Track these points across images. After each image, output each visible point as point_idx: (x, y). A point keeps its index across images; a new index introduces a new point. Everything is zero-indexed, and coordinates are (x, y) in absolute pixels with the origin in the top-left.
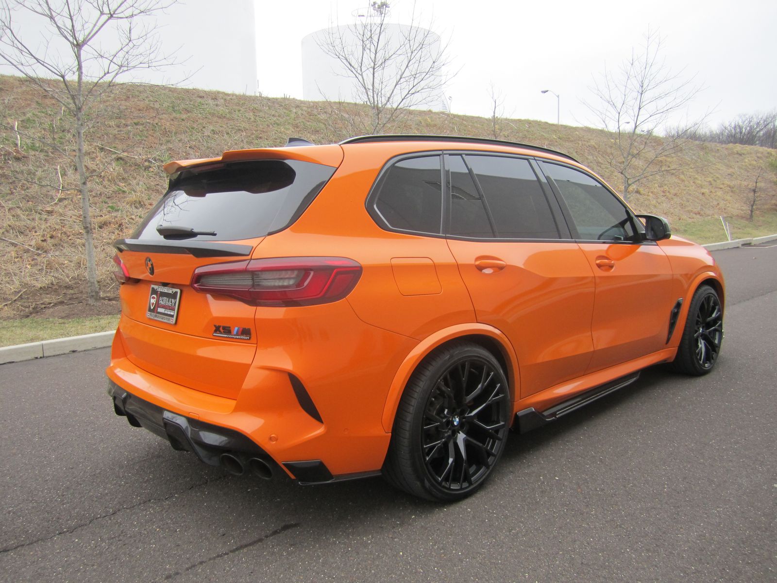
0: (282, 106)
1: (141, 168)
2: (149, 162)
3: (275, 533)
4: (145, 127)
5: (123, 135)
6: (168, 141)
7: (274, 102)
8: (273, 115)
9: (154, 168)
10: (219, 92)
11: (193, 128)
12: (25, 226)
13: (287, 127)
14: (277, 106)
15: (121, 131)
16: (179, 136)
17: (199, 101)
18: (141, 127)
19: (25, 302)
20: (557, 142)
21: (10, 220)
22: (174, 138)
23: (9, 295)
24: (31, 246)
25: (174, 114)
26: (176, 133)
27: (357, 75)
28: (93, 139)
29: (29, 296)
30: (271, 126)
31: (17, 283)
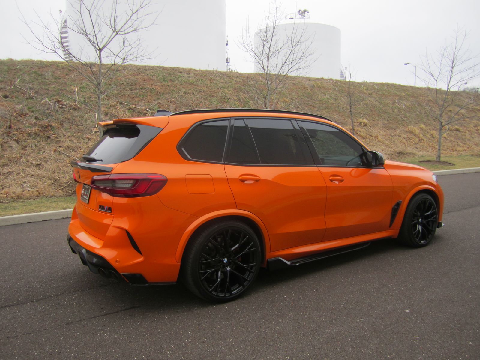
0: (228, 77)
1: (141, 114)
2: (147, 110)
3: (126, 309)
4: (146, 91)
5: (133, 95)
6: (159, 99)
7: (223, 75)
8: (222, 83)
9: (149, 114)
10: (191, 69)
11: (173, 91)
12: (76, 146)
13: (229, 89)
14: (225, 77)
15: (132, 93)
16: (165, 95)
17: (179, 75)
18: (144, 91)
19: (70, 188)
20: (405, 97)
21: (68, 143)
22: (162, 96)
23: (63, 184)
24: (77, 157)
25: (164, 82)
26: (163, 94)
27: (259, 61)
28: (117, 98)
29: (73, 185)
30: (220, 89)
31: (68, 177)
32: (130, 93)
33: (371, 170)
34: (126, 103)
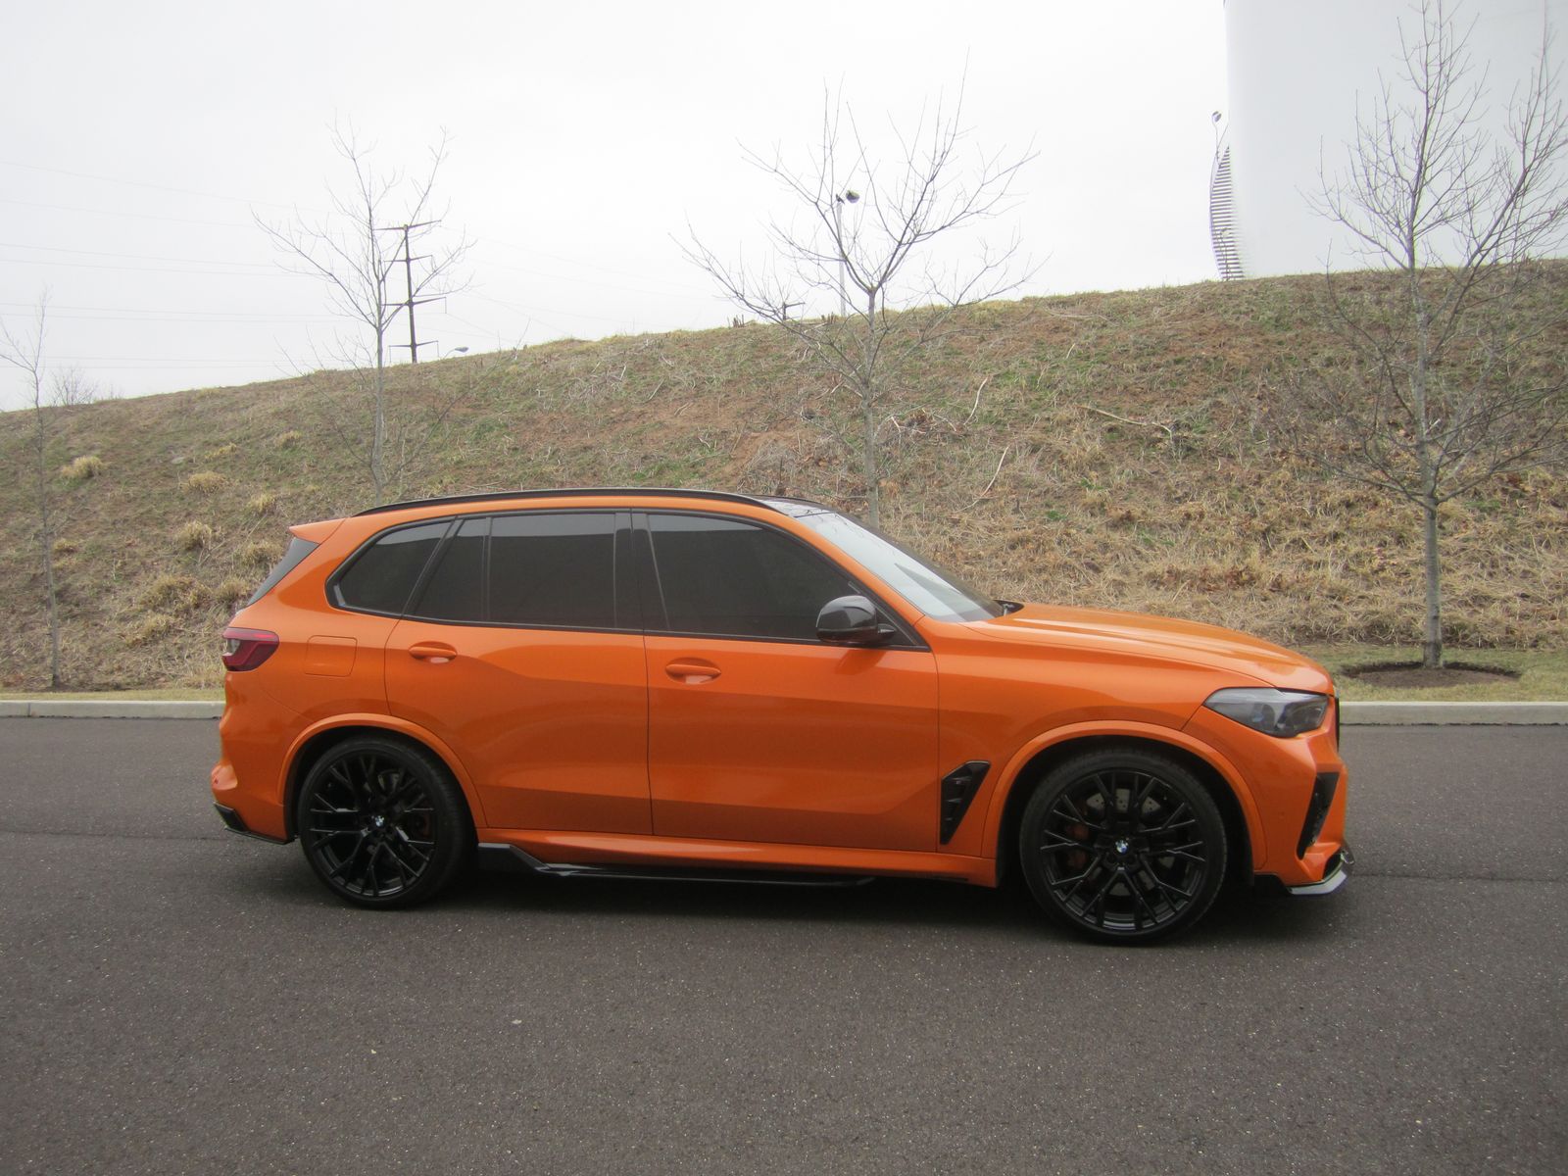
1: (1142, 444)
2: (1164, 431)
4: (1190, 367)
5: (1142, 385)
6: (1222, 390)
9: (1166, 442)
11: (1289, 359)
15: (1142, 378)
16: (1252, 376)
18: (1180, 367)
22: (1238, 382)
28: (1087, 397)
32: (1131, 381)
33: (882, 655)
34: (1110, 411)
